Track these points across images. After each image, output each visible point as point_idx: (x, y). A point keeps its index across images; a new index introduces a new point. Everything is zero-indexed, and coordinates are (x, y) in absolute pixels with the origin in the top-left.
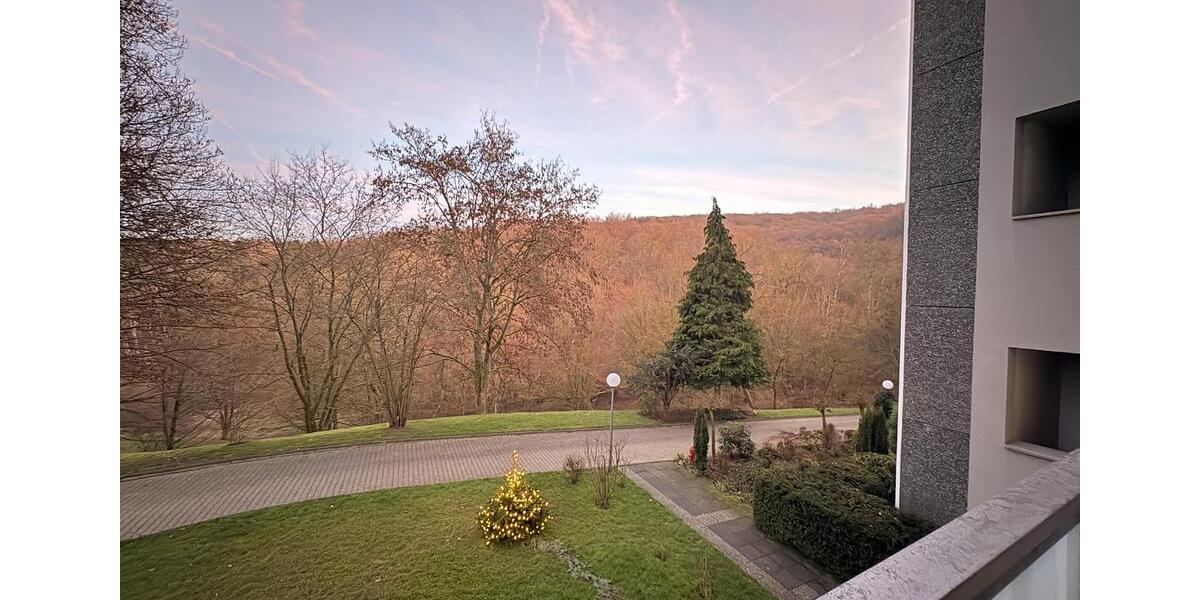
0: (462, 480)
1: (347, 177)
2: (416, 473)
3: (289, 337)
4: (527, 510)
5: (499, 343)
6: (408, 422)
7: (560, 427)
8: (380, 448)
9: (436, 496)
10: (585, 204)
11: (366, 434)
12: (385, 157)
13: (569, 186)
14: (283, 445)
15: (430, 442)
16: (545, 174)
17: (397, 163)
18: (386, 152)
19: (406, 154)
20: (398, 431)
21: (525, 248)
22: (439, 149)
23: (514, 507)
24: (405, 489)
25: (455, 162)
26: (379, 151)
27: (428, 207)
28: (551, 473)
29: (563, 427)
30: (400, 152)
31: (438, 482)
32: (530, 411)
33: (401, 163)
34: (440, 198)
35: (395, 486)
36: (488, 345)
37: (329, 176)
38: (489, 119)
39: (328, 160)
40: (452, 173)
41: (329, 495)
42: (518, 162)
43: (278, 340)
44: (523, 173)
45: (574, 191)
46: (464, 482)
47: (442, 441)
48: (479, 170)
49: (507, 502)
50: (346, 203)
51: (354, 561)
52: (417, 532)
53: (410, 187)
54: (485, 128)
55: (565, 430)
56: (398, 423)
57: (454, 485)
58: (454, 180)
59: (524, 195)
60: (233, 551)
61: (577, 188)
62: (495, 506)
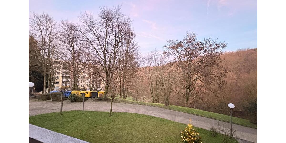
0: (179, 122)
1: (159, 53)
2: (169, 117)
3: (151, 84)
4: (194, 137)
5: (192, 89)
6: (169, 105)
7: (212, 117)
8: (163, 109)
9: (172, 124)
10: (221, 48)
11: (161, 106)
12: (165, 47)
13: (215, 44)
14: (147, 104)
15: (173, 111)
16: (206, 42)
17: (168, 48)
18: (165, 46)
19: (169, 46)
20: (167, 106)
21: (200, 63)
22: (176, 43)
23: (190, 134)
24: (166, 120)
25: (180, 45)
26: (164, 47)
27: (174, 57)
28: (206, 130)
29: (213, 118)
30: (168, 46)
31: (173, 120)
32: (206, 111)
33: (169, 48)
34: (177, 54)
35: (164, 118)
36: (189, 90)
37: (156, 54)
38: (188, 33)
39: (156, 51)
40: (179, 48)
41: (152, 116)
42: (196, 41)
43: (149, 85)
44: (198, 44)
45: (217, 45)
46: (179, 123)
47: (176, 111)
48: (186, 46)
49: (188, 132)
50: (159, 59)
51: (153, 130)
52: (166, 130)
53: (170, 53)
54: (187, 35)
55: (214, 119)
56: (167, 105)
57: (177, 123)
58: (180, 49)
59: (198, 49)
60: (137, 120)
61: (217, 44)
62: (184, 132)
